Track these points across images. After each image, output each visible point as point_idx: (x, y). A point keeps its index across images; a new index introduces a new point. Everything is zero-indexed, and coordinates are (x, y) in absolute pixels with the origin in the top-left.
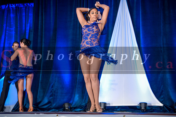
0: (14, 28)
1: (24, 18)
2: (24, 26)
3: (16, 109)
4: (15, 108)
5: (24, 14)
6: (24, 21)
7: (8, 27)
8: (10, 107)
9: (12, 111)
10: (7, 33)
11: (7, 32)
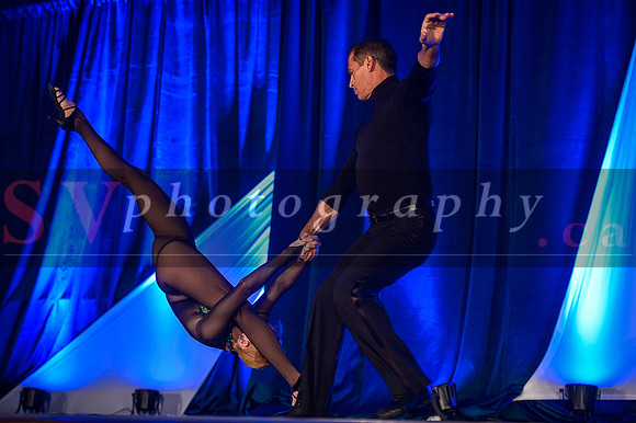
0: (191, 74)
1: (230, 35)
2: (230, 66)
3: (203, 405)
4: (200, 401)
5: (230, 19)
6: (230, 46)
7: (165, 74)
8: (178, 398)
9: (185, 413)
10: (162, 98)
11: (162, 91)
